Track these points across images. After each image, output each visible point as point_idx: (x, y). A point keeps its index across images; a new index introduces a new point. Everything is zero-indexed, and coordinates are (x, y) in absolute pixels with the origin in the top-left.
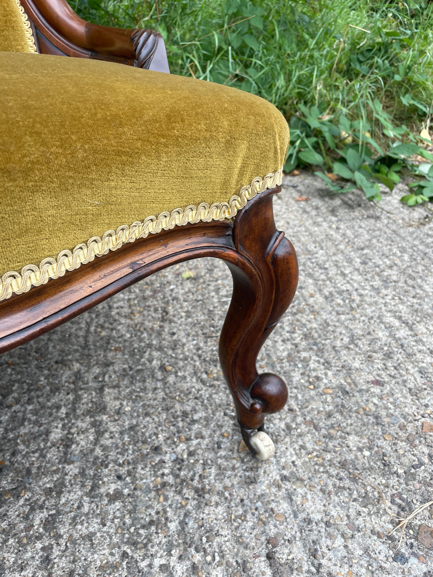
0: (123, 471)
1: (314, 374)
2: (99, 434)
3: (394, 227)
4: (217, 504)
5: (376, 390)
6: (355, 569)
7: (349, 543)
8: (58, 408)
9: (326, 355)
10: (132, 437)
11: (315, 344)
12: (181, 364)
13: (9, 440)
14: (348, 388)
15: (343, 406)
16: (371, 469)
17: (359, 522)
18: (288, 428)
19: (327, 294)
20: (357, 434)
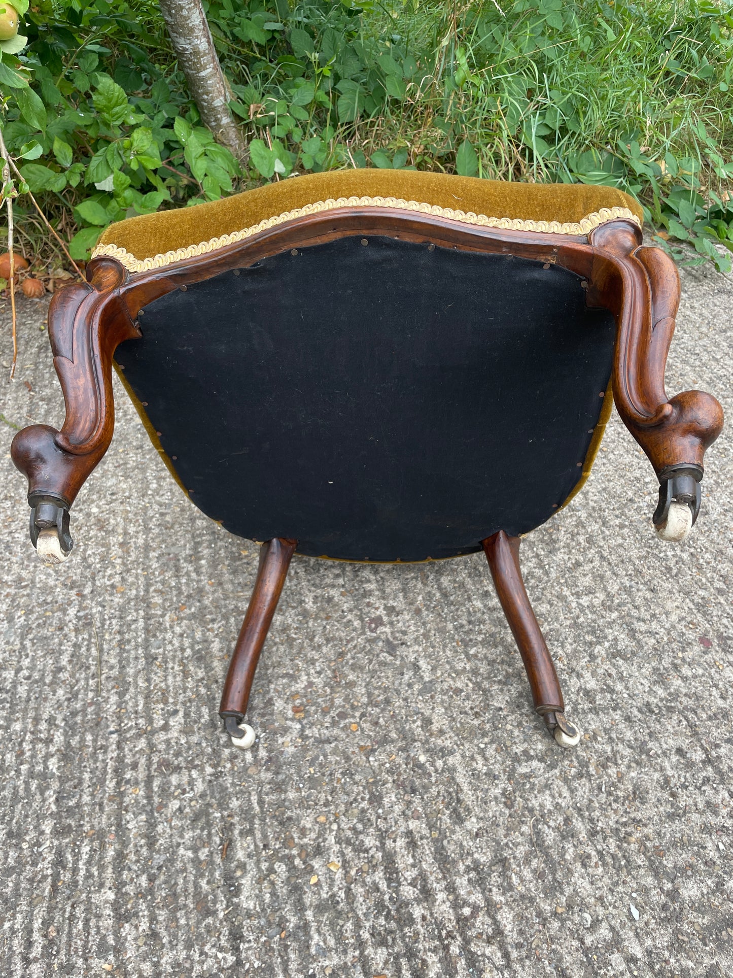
0: (617, 512)
1: (722, 447)
10: (609, 493)
18: (716, 482)
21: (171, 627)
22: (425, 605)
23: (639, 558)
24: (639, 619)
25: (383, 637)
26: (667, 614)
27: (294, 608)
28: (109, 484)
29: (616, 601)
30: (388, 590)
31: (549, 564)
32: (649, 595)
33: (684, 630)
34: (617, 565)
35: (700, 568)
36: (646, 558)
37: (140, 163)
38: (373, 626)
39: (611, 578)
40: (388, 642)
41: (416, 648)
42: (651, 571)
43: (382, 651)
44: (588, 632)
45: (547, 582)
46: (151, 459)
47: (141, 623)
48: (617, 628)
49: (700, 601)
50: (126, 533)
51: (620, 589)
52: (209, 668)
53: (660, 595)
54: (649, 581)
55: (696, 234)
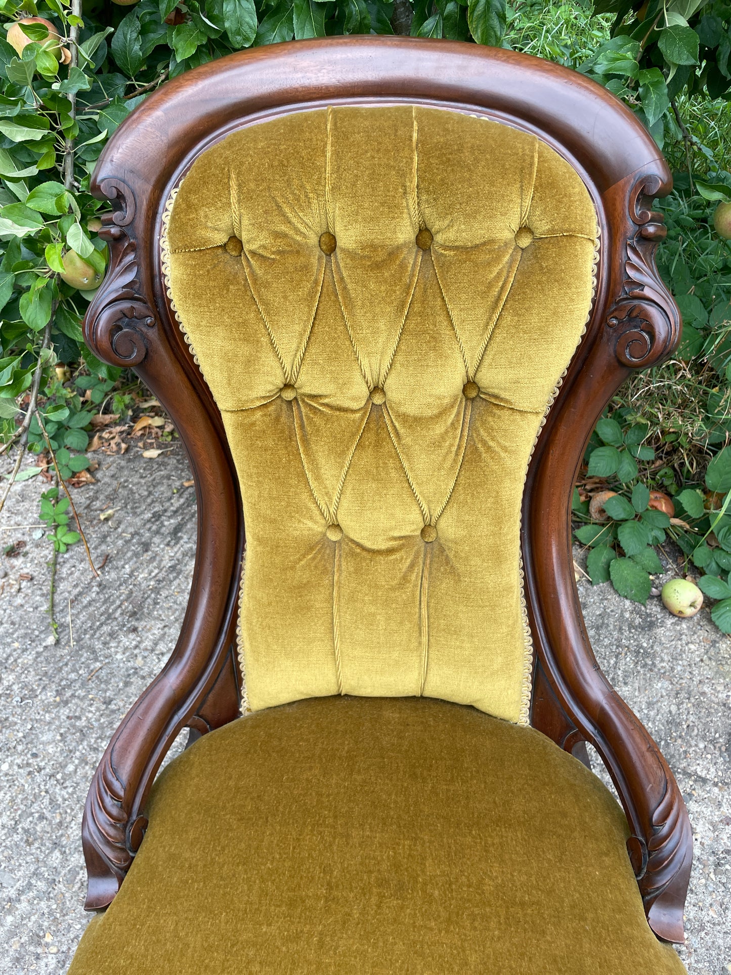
28: (44, 738)
46: (102, 727)
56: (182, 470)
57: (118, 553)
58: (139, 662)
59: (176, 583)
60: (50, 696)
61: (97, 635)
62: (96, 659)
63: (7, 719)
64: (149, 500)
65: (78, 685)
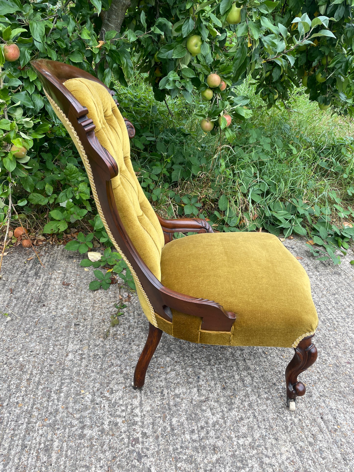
0: (266, 391)
2: (253, 378)
3: (348, 281)
4: (301, 403)
5: (348, 366)
6: (348, 422)
7: (345, 415)
8: (232, 367)
9: (327, 350)
10: (264, 379)
11: (322, 345)
12: (270, 351)
13: (221, 378)
14: (338, 365)
15: (337, 372)
16: (349, 394)
17: (348, 410)
18: (318, 378)
19: (323, 320)
20: (343, 382)
21: (38, 430)
22: (161, 434)
23: (273, 419)
24: (267, 456)
25: (137, 450)
26: (281, 454)
27: (98, 427)
28: (32, 346)
29: (257, 444)
30: (145, 423)
31: (227, 417)
32: (274, 442)
33: (288, 465)
34: (261, 422)
35: (302, 429)
36: (276, 419)
37: (80, 197)
38: (134, 443)
39: (257, 429)
40: (139, 453)
41: (152, 459)
42: (277, 428)
43: (135, 458)
44: (239, 461)
45: (224, 428)
46: (54, 334)
47: (25, 426)
48: (254, 460)
49: (299, 448)
50: (31, 374)
51: (260, 437)
52: (50, 456)
53: (280, 443)
54: (276, 433)
55: (327, 242)
56: (23, 256)
57: (15, 287)
58: (54, 313)
59: (50, 288)
60: (23, 334)
61: (28, 312)
62: (34, 319)
63: (8, 347)
64: (15, 268)
65: (33, 328)
